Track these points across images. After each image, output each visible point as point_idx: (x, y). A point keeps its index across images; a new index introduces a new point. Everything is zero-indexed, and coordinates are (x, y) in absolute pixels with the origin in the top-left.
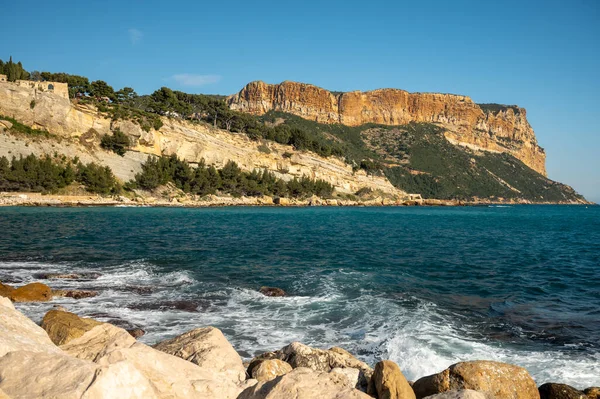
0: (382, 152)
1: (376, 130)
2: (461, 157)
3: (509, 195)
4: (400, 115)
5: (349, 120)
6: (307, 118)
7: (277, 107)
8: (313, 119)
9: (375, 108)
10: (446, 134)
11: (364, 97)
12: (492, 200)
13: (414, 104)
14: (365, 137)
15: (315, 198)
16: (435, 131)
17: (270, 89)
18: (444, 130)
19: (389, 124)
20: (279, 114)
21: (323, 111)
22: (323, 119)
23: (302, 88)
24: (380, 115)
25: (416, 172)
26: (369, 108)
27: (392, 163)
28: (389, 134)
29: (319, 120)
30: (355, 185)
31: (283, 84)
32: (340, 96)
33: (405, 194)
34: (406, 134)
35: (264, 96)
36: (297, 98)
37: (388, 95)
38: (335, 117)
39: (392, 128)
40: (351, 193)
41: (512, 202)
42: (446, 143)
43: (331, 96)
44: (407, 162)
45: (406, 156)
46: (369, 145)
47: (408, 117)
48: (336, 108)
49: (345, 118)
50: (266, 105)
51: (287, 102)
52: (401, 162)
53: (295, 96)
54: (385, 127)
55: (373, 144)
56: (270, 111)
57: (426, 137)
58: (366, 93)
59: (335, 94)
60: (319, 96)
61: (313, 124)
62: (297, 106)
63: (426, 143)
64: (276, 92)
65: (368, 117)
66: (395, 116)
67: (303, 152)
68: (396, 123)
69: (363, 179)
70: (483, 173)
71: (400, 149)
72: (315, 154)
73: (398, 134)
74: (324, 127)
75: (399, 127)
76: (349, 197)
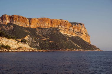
0: (41, 36)
1: (40, 29)
2: (64, 37)
3: (77, 48)
4: (48, 25)
5: (32, 26)
6: (20, 26)
7: (11, 22)
8: (22, 26)
9: (40, 23)
10: (61, 31)
11: (37, 20)
12: (72, 49)
13: (52, 22)
14: (37, 32)
15: (5, 49)
16: (57, 30)
17: (9, 17)
18: (60, 30)
19: (44, 28)
20: (12, 24)
21: (25, 24)
22: (25, 26)
23: (19, 17)
24: (42, 25)
25: (51, 42)
26: (39, 23)
27: (44, 39)
28: (44, 31)
29: (24, 26)
30: (18, 46)
31: (13, 15)
32: (30, 20)
33: (32, 48)
34: (49, 31)
35: (7, 19)
36: (17, 20)
37: (44, 20)
38: (28, 25)
39: (45, 29)
40: (16, 48)
41: (78, 50)
42: (60, 33)
43: (27, 19)
44: (49, 39)
45: (48, 37)
46: (38, 34)
47: (50, 26)
48: (29, 23)
49: (31, 26)
50: (8, 21)
51: (14, 21)
52: (47, 39)
53: (17, 19)
54: (43, 28)
55: (39, 33)
56: (9, 23)
57: (55, 32)
58: (37, 19)
59: (28, 19)
60: (24, 19)
61: (22, 27)
62: (17, 22)
63: (54, 33)
64: (11, 18)
65: (38, 25)
66: (46, 25)
67: (3, 38)
68: (46, 27)
69: (21, 45)
70: (70, 42)
71: (47, 35)
72: (6, 38)
73: (47, 31)
74: (25, 28)
75: (47, 29)
76: (16, 49)
